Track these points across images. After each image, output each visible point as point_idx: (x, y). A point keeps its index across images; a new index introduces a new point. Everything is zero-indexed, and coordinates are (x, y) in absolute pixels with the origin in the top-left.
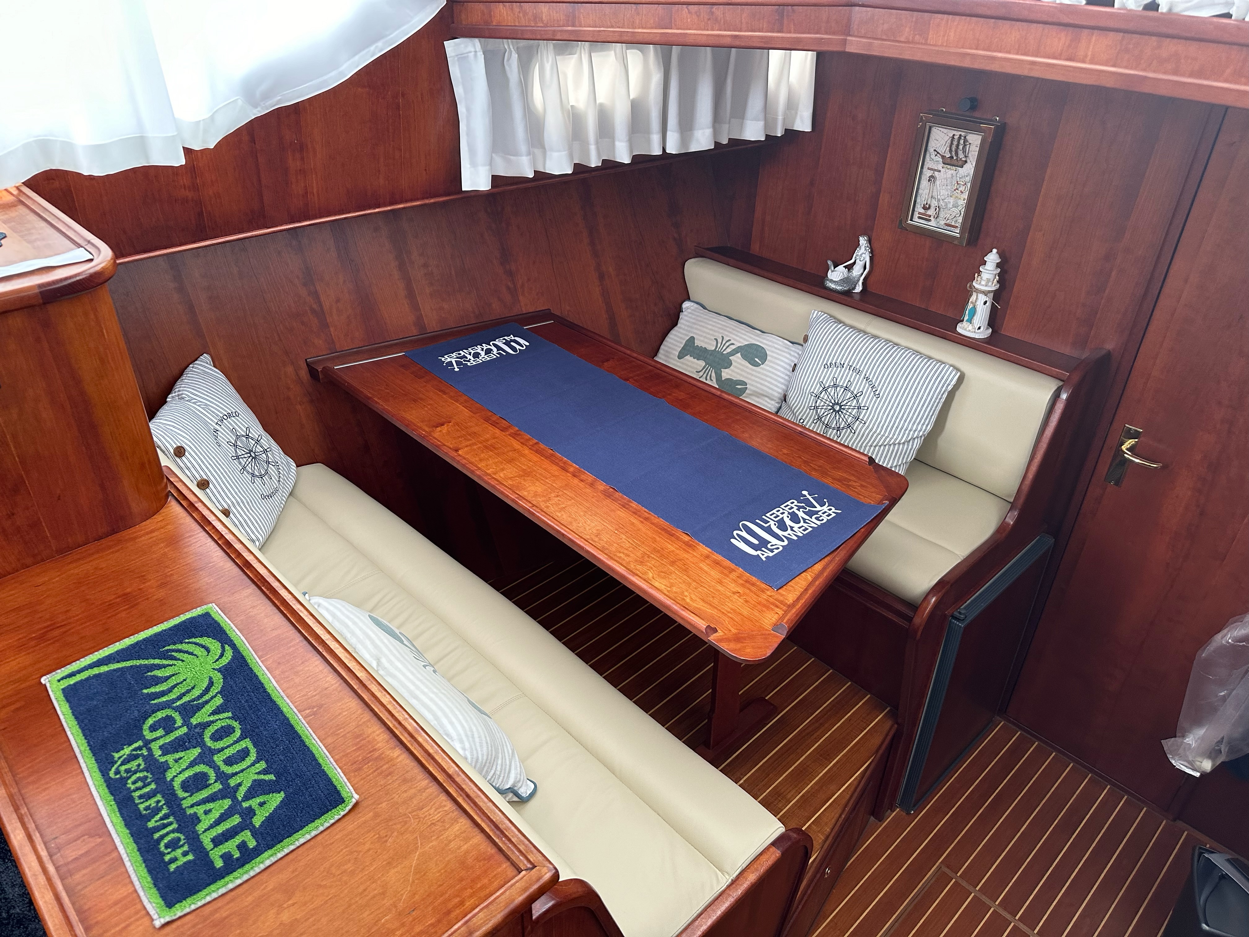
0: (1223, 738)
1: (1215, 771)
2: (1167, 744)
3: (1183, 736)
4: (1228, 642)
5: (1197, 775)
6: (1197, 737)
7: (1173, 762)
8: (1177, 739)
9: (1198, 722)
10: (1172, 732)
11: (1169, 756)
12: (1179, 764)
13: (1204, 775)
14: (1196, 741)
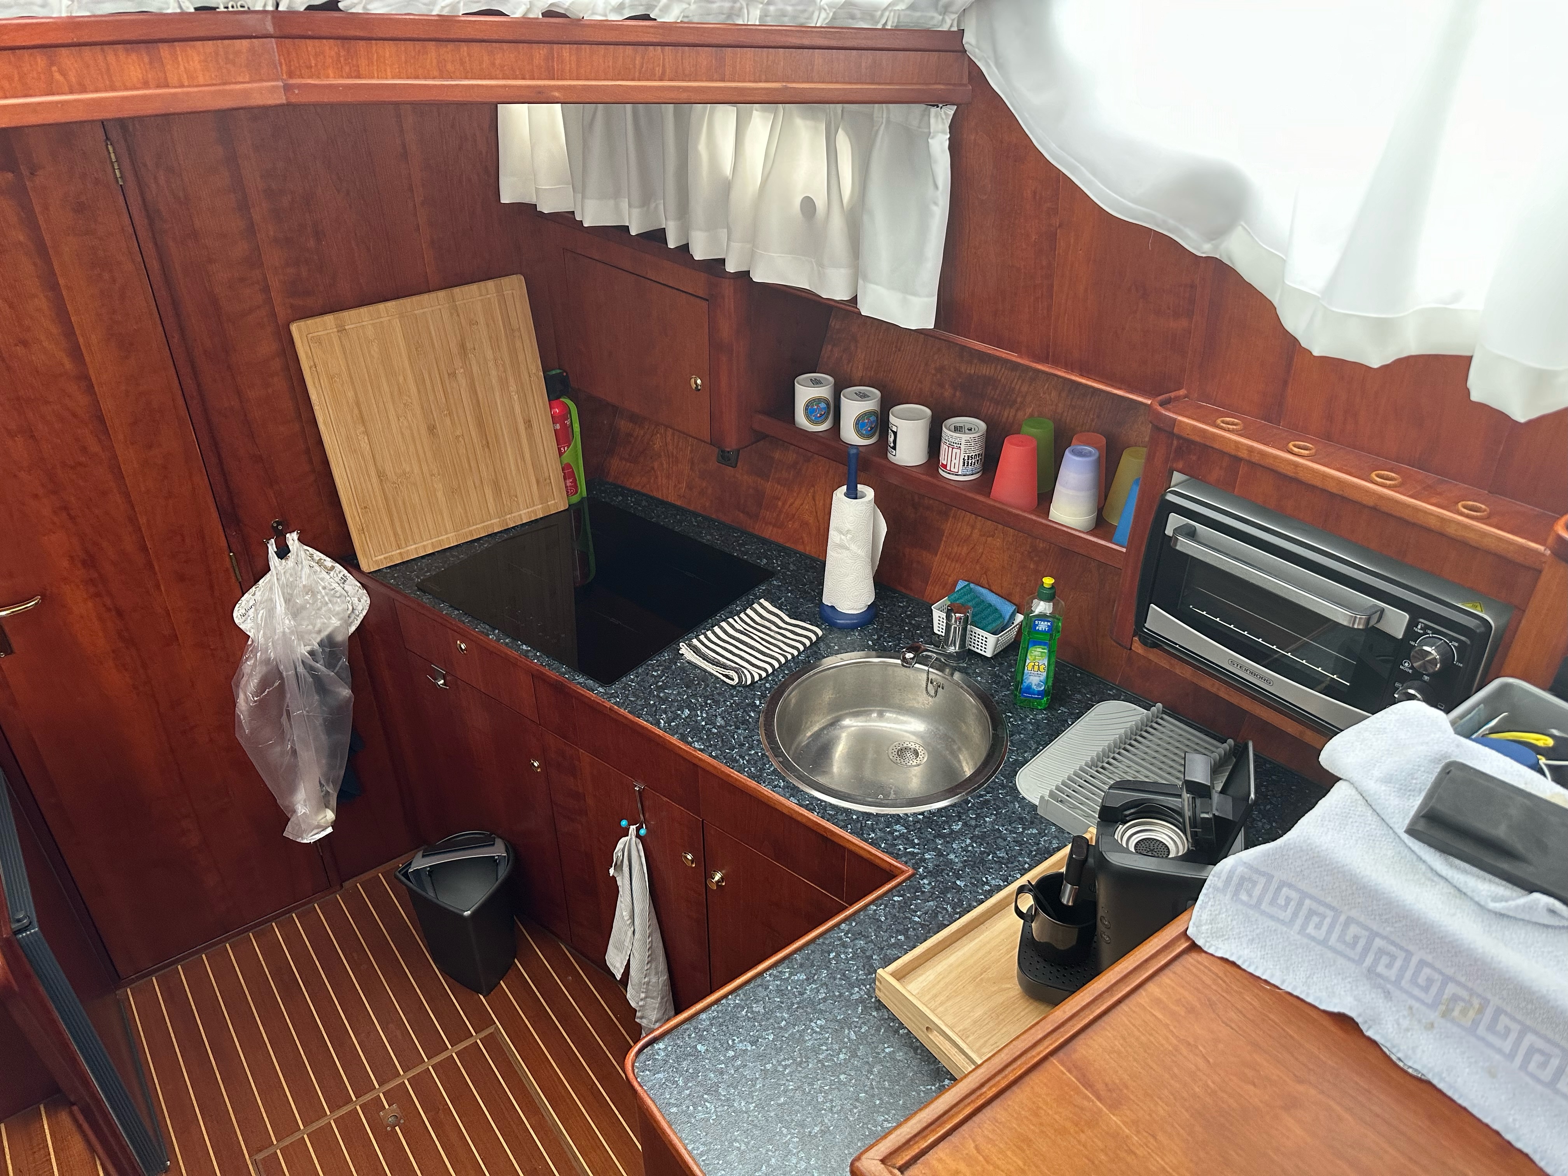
0: (320, 782)
1: (339, 812)
2: (289, 833)
3: (294, 811)
4: (255, 702)
5: (330, 830)
6: (302, 802)
7: (305, 841)
8: (291, 819)
9: (292, 789)
10: (282, 818)
11: (299, 840)
12: (310, 838)
13: (334, 825)
14: (306, 806)
